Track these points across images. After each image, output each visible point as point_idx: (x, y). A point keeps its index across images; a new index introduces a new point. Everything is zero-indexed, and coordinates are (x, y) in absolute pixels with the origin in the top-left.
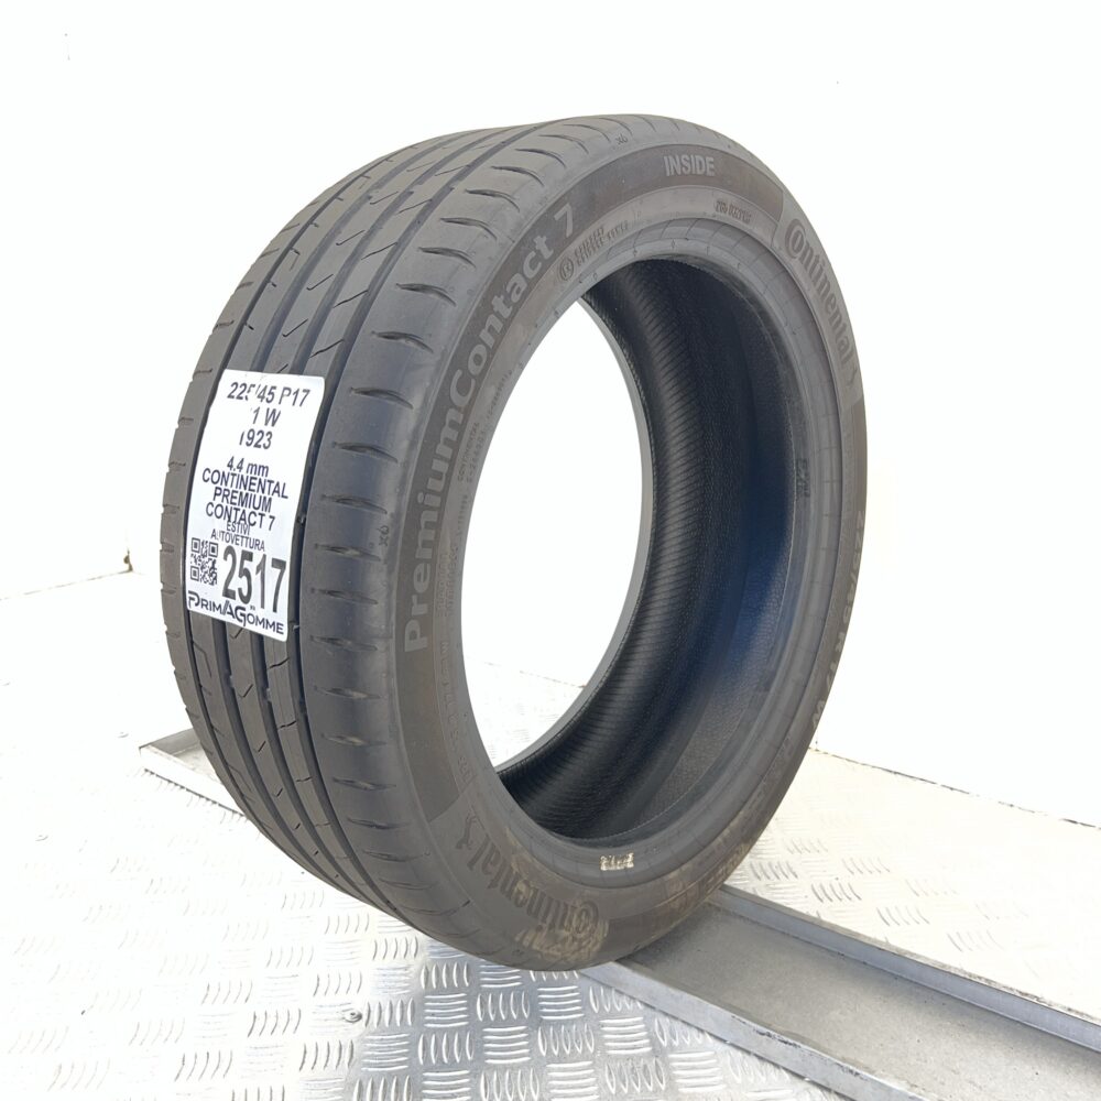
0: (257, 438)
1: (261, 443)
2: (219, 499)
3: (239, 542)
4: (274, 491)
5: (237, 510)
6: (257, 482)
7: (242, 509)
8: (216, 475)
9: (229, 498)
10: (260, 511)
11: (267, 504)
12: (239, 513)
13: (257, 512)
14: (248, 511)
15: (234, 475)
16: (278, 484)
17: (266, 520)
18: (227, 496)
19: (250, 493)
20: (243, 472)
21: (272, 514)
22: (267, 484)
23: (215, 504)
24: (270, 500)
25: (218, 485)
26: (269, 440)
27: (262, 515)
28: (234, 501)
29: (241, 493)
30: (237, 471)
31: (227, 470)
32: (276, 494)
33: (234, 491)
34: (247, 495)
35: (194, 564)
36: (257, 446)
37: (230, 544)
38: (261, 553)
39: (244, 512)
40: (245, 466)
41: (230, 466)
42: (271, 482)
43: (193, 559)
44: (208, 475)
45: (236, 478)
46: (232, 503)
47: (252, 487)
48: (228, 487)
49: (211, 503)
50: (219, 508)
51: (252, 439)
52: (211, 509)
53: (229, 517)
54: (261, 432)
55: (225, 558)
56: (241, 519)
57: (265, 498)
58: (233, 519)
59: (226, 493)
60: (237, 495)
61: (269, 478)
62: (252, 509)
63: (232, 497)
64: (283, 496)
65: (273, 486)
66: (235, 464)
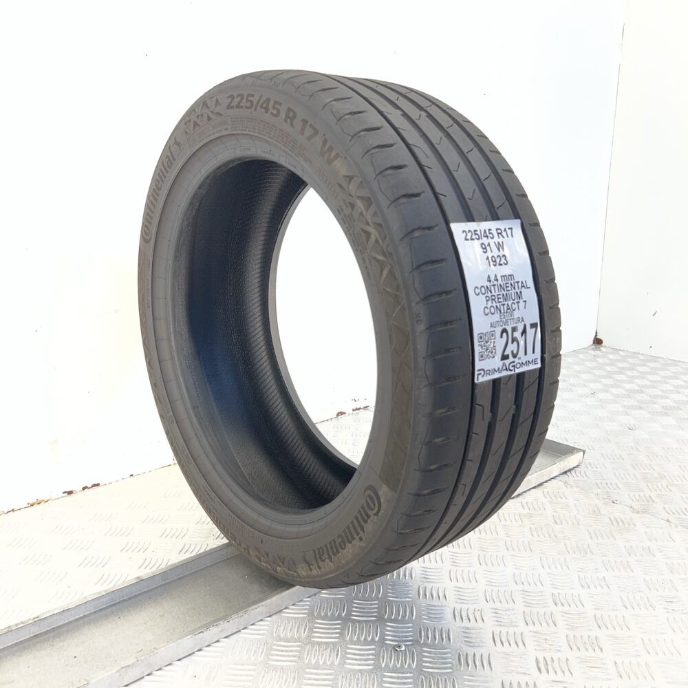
0: (498, 260)
1: (502, 263)
2: (490, 302)
3: (509, 323)
4: (522, 287)
5: (503, 305)
6: (509, 285)
7: (506, 303)
8: (483, 289)
9: (496, 299)
10: (516, 301)
11: (519, 296)
12: (505, 307)
13: (515, 302)
14: (510, 303)
15: (494, 285)
16: (522, 282)
17: (522, 304)
18: (494, 299)
19: (508, 292)
20: (500, 282)
21: (524, 299)
22: (516, 284)
23: (489, 307)
24: (521, 292)
25: (486, 295)
26: (505, 259)
27: (518, 302)
28: (500, 300)
29: (503, 295)
30: (496, 283)
31: (488, 284)
32: (523, 288)
33: (498, 295)
34: (507, 294)
35: (481, 350)
36: (500, 265)
37: (504, 327)
38: (523, 324)
39: (508, 305)
40: (499, 278)
41: (490, 281)
42: (518, 282)
43: (480, 348)
44: (478, 291)
45: (496, 287)
46: (499, 302)
47: (508, 289)
48: (493, 293)
49: (486, 307)
50: (492, 308)
51: (495, 261)
52: (487, 311)
53: (500, 311)
54: (498, 256)
55: (502, 337)
56: (508, 309)
57: (517, 293)
58: (502, 312)
59: (493, 297)
60: (501, 296)
61: (516, 280)
62: (512, 301)
63: (498, 298)
64: (528, 288)
65: (520, 284)
66: (492, 278)
